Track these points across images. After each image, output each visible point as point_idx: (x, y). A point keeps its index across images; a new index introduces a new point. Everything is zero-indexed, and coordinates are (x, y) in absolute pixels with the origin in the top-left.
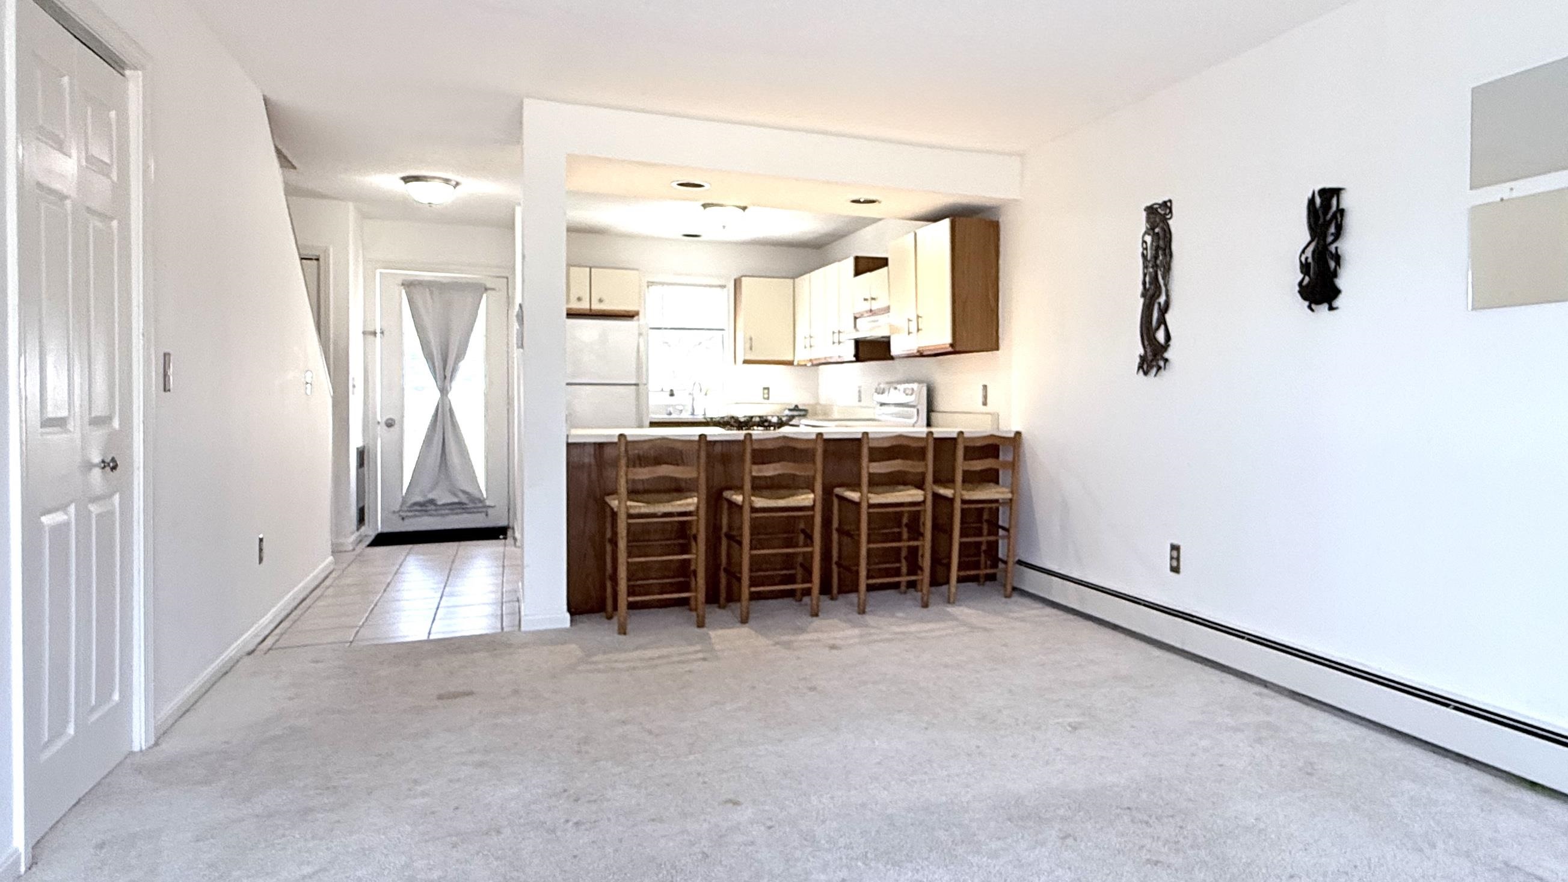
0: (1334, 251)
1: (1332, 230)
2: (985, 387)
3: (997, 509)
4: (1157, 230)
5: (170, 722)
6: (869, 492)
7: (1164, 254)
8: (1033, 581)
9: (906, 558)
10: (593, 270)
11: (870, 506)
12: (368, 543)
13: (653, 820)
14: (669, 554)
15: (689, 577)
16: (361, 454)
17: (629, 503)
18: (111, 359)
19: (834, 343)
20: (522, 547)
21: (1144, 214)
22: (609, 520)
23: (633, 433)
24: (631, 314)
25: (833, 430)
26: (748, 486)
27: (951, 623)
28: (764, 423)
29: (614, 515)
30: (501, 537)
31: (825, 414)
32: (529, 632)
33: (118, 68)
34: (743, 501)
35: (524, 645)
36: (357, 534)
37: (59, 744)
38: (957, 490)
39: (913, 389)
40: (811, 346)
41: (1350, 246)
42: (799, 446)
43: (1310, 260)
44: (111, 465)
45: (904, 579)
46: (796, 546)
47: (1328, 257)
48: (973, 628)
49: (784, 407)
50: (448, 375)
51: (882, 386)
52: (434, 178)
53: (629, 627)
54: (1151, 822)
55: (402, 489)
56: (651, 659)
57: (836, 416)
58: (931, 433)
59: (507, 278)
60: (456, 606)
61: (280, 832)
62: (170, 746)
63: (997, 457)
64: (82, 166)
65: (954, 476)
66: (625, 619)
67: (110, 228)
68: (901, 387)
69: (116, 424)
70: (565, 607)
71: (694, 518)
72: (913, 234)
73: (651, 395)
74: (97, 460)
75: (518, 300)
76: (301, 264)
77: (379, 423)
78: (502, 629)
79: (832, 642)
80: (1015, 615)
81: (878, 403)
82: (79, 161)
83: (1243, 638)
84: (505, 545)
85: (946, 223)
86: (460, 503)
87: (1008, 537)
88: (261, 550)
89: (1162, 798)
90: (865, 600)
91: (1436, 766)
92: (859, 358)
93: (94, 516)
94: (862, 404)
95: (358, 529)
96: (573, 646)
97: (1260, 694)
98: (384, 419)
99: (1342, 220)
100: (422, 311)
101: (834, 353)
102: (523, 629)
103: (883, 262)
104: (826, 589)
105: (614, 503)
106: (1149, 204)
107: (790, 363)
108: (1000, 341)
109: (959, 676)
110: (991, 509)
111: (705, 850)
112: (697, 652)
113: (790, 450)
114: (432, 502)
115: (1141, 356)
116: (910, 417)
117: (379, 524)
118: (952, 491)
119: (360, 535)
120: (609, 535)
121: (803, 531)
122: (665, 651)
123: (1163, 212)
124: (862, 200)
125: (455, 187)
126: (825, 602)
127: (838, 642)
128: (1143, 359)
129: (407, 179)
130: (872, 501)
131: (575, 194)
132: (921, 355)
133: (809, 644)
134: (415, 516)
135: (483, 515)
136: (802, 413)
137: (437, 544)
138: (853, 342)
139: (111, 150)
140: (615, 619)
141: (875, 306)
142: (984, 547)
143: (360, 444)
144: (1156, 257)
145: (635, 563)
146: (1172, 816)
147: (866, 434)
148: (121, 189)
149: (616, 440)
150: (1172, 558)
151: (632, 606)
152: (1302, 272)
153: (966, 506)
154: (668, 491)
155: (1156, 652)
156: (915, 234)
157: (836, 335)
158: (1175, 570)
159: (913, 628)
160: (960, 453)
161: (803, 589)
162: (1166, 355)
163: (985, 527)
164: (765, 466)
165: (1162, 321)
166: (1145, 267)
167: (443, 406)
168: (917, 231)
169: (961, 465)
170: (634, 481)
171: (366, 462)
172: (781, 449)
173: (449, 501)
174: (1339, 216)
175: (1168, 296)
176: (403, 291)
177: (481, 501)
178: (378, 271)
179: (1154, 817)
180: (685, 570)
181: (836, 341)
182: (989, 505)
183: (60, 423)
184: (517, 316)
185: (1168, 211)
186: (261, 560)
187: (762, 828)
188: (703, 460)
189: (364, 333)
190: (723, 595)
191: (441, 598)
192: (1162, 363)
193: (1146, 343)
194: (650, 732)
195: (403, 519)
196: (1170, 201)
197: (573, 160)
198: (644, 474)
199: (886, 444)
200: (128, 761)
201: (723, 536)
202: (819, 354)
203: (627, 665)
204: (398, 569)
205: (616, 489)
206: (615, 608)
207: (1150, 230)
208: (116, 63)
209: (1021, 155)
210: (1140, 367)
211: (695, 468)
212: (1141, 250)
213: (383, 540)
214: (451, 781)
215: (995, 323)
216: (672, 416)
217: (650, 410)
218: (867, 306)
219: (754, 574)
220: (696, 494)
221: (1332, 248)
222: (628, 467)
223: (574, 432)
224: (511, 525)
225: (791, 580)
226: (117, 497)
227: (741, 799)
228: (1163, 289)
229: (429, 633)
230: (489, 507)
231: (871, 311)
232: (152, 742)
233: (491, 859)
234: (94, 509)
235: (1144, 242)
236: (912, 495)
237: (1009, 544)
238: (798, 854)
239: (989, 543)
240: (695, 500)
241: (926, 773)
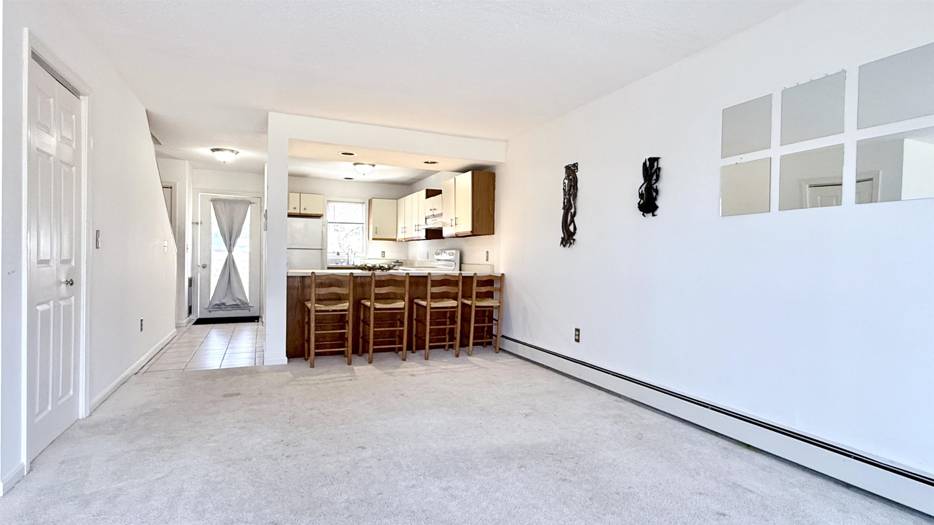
0: (655, 188)
1: (655, 177)
2: (487, 252)
3: (493, 310)
4: (570, 177)
5: (97, 405)
6: (431, 302)
7: (574, 189)
8: (509, 346)
9: (448, 333)
10: (301, 194)
11: (431, 308)
12: (192, 323)
13: (324, 455)
14: (335, 330)
15: (345, 341)
16: (190, 281)
17: (316, 305)
18: (71, 233)
19: (416, 231)
20: (265, 326)
21: (564, 169)
22: (306, 313)
23: (318, 271)
24: (319, 216)
25: (413, 271)
26: (373, 298)
27: (469, 365)
28: (381, 268)
29: (309, 311)
30: (256, 321)
31: (411, 264)
32: (267, 366)
33: (76, 95)
34: (370, 305)
35: (265, 372)
36: (188, 319)
37: (45, 413)
38: (473, 301)
39: (453, 253)
40: (405, 232)
41: (662, 185)
42: (398, 279)
43: (644, 192)
44: (70, 283)
45: (447, 343)
46: (396, 327)
47: (652, 191)
48: (480, 367)
49: (392, 261)
50: (232, 244)
51: (438, 251)
52: (226, 150)
53: (315, 364)
54: (562, 460)
55: (209, 298)
56: (325, 379)
57: (416, 266)
58: (461, 274)
59: (261, 198)
60: (235, 353)
61: (147, 458)
62: (95, 416)
63: (493, 285)
64: (59, 141)
65: (472, 294)
66: (314, 361)
67: (71, 171)
68: (448, 252)
69: (73, 263)
70: (285, 354)
71: (348, 312)
72: (453, 179)
73: (328, 254)
74: (64, 280)
75: (265, 208)
76: (163, 190)
77: (199, 266)
78: (255, 364)
79: (412, 373)
80: (501, 361)
81: (436, 259)
82: (57, 138)
83: (609, 374)
84: (258, 325)
85: (469, 173)
86: (237, 305)
87: (498, 324)
88: (142, 325)
89: (568, 449)
90: (428, 353)
91: (701, 436)
92: (428, 237)
93: (62, 306)
94: (429, 260)
95: (188, 316)
96: (288, 373)
97: (616, 401)
98: (202, 264)
99: (659, 172)
100: (221, 214)
101: (415, 235)
102: (265, 364)
103: (439, 192)
104: (409, 348)
105: (309, 305)
106: (567, 165)
107: (395, 240)
108: (495, 230)
109: (473, 390)
110: (489, 310)
111: (348, 470)
112: (347, 376)
113: (393, 281)
114: (224, 304)
115: (562, 238)
116: (452, 267)
117: (198, 314)
118: (471, 302)
119: (190, 319)
120: (306, 320)
121: (399, 320)
122: (332, 376)
123: (573, 169)
124: (429, 162)
125: (236, 154)
126: (409, 354)
127: (415, 373)
128: (563, 239)
129: (213, 150)
130: (432, 306)
131: (291, 157)
132: (457, 236)
133: (401, 373)
134: (215, 311)
135: (248, 310)
136: (400, 264)
137: (225, 324)
138: (425, 230)
139: (72, 134)
140: (309, 361)
141: (436, 213)
142: (486, 329)
143: (190, 276)
144: (570, 190)
145: (318, 334)
146: (573, 458)
147: (430, 273)
148: (77, 152)
149: (310, 275)
150: (576, 335)
151: (317, 354)
152: (640, 198)
153: (477, 309)
154: (336, 299)
155: (567, 380)
156: (455, 179)
157: (417, 227)
158: (577, 340)
159: (451, 367)
160: (475, 284)
161: (399, 347)
162: (574, 237)
163: (487, 319)
164: (381, 288)
165: (572, 221)
166: (565, 195)
167: (229, 259)
168: (456, 177)
169: (475, 289)
170: (319, 294)
171: (193, 285)
172: (388, 280)
173: (231, 304)
174: (658, 170)
175: (575, 209)
176: (212, 204)
177: (246, 304)
178: (200, 194)
179: (564, 458)
180: (342, 337)
181: (417, 229)
182: (489, 309)
183: (46, 262)
184: (264, 215)
185: (576, 168)
186: (141, 330)
187: (375, 460)
188: (352, 285)
189: (193, 223)
190: (360, 350)
191: (227, 349)
192: (572, 241)
193: (565, 231)
194: (323, 414)
195: (210, 312)
196: (577, 163)
197: (291, 141)
198: (323, 291)
199: (439, 279)
200: (77, 423)
201: (361, 321)
202: (408, 236)
203: (313, 382)
204: (207, 335)
205: (310, 298)
206: (309, 355)
207: (567, 177)
208: (75, 93)
209: (506, 141)
210: (562, 243)
211: (348, 288)
212: (563, 187)
213: (200, 321)
214: (228, 435)
215: (492, 223)
216: (338, 265)
217: (328, 262)
218: (431, 213)
219: (375, 340)
220: (348, 301)
221: (654, 186)
222: (316, 288)
223: (290, 271)
224: (261, 316)
225: (394, 343)
226: (73, 298)
227: (366, 446)
228: (573, 205)
229: (221, 366)
230: (251, 307)
231: (433, 215)
232: (88, 415)
233: (246, 472)
234: (62, 303)
235: (564, 183)
236: (451, 303)
237: (498, 328)
238: (392, 472)
239: (488, 326)
240: (348, 304)
241: (455, 436)
